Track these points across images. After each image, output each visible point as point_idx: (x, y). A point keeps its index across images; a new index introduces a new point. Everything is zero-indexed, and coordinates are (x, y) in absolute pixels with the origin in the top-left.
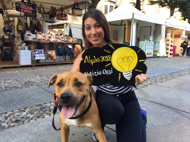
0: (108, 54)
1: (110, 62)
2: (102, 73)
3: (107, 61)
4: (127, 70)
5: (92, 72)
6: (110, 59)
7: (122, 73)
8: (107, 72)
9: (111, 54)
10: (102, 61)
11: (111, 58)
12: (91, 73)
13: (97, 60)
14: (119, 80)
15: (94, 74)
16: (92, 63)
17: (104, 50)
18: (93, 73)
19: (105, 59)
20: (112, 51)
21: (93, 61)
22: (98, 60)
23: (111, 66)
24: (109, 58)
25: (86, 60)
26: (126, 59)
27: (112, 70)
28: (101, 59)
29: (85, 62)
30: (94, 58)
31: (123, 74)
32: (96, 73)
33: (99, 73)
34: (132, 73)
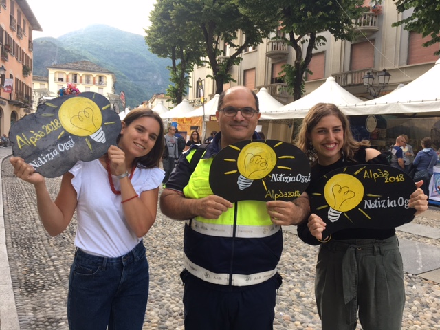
0: (53, 118)
1: (62, 129)
2: (58, 151)
3: (56, 129)
4: (93, 129)
5: (42, 157)
6: (59, 125)
7: (89, 137)
8: (65, 146)
9: (57, 117)
10: (48, 133)
11: (59, 122)
12: (40, 159)
13: (38, 135)
15: (47, 158)
16: (34, 143)
18: (44, 158)
19: (51, 128)
20: (55, 112)
21: (34, 140)
22: (40, 135)
23: (67, 133)
24: (57, 123)
25: (21, 143)
26: (82, 114)
27: (72, 140)
28: (44, 131)
29: (20, 147)
30: (32, 135)
31: (92, 138)
32: (48, 155)
33: (56, 153)
34: (103, 129)
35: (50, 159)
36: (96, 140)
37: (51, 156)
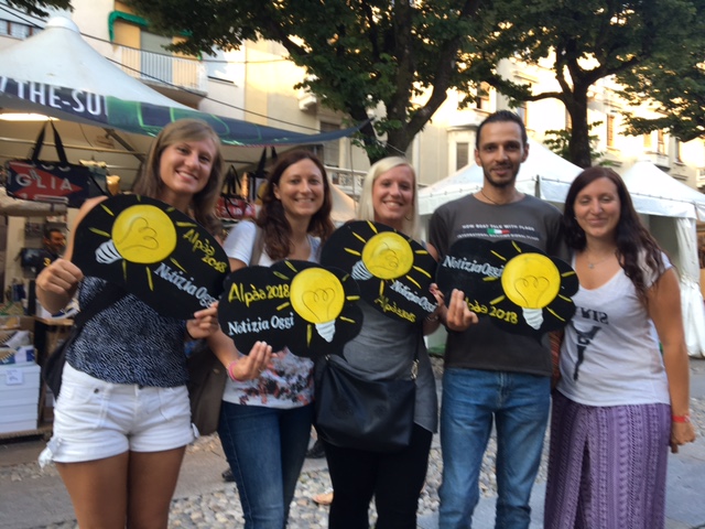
0: (283, 282)
1: (287, 299)
2: (270, 325)
3: (281, 296)
4: (323, 317)
5: (246, 322)
6: (287, 293)
7: (313, 325)
8: (280, 323)
9: (290, 283)
10: (270, 297)
11: (289, 290)
12: (243, 324)
13: (257, 295)
14: (308, 341)
15: (252, 327)
16: (248, 301)
17: (276, 274)
18: (249, 325)
19: (276, 293)
20: (291, 276)
21: (249, 297)
22: (260, 295)
23: (290, 308)
24: (286, 290)
25: (234, 294)
26: (320, 293)
27: (292, 319)
28: (267, 293)
29: (231, 297)
30: (251, 290)
31: (317, 328)
32: (254, 324)
33: (264, 325)
34: (336, 324)
35: (254, 330)
36: (320, 332)
37: (257, 326)
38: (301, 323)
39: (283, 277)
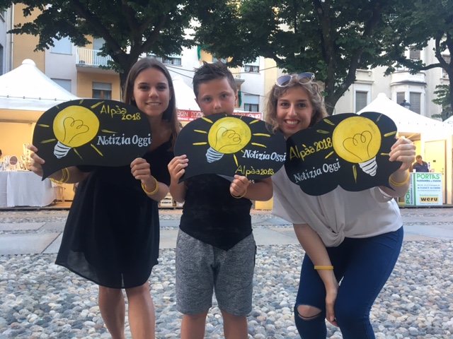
0: (325, 137)
1: (332, 149)
2: (322, 171)
3: (326, 148)
5: (306, 172)
6: (330, 144)
7: (357, 165)
8: (330, 168)
9: (331, 136)
10: (318, 150)
11: (331, 142)
12: (304, 174)
13: (308, 151)
14: (355, 178)
15: (310, 175)
17: (318, 131)
18: (307, 174)
19: (322, 146)
20: (331, 130)
21: (303, 154)
22: (310, 151)
23: (335, 155)
25: (293, 154)
26: (358, 137)
27: (338, 163)
28: (315, 147)
29: (291, 157)
30: (303, 149)
31: (361, 166)
32: (312, 172)
33: (318, 172)
35: (312, 176)
36: (363, 170)
37: (314, 174)
38: (346, 165)
39: (324, 132)
